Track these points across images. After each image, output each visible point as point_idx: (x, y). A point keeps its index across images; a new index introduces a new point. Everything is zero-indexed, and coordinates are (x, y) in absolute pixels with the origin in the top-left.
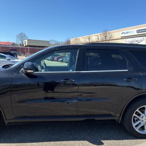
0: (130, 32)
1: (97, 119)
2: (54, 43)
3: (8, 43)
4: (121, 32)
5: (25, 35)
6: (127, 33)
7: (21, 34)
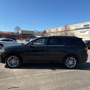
0: (80, 26)
1: (54, 62)
2: (36, 32)
3: (9, 32)
4: (75, 26)
5: (19, 28)
6: (78, 27)
7: (17, 27)
